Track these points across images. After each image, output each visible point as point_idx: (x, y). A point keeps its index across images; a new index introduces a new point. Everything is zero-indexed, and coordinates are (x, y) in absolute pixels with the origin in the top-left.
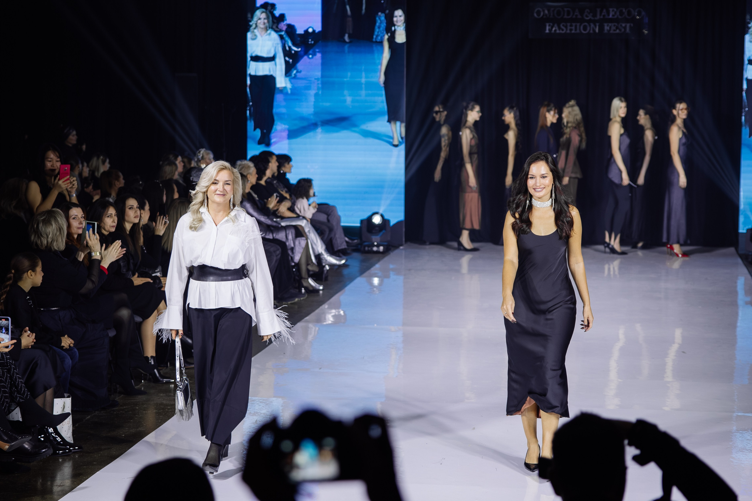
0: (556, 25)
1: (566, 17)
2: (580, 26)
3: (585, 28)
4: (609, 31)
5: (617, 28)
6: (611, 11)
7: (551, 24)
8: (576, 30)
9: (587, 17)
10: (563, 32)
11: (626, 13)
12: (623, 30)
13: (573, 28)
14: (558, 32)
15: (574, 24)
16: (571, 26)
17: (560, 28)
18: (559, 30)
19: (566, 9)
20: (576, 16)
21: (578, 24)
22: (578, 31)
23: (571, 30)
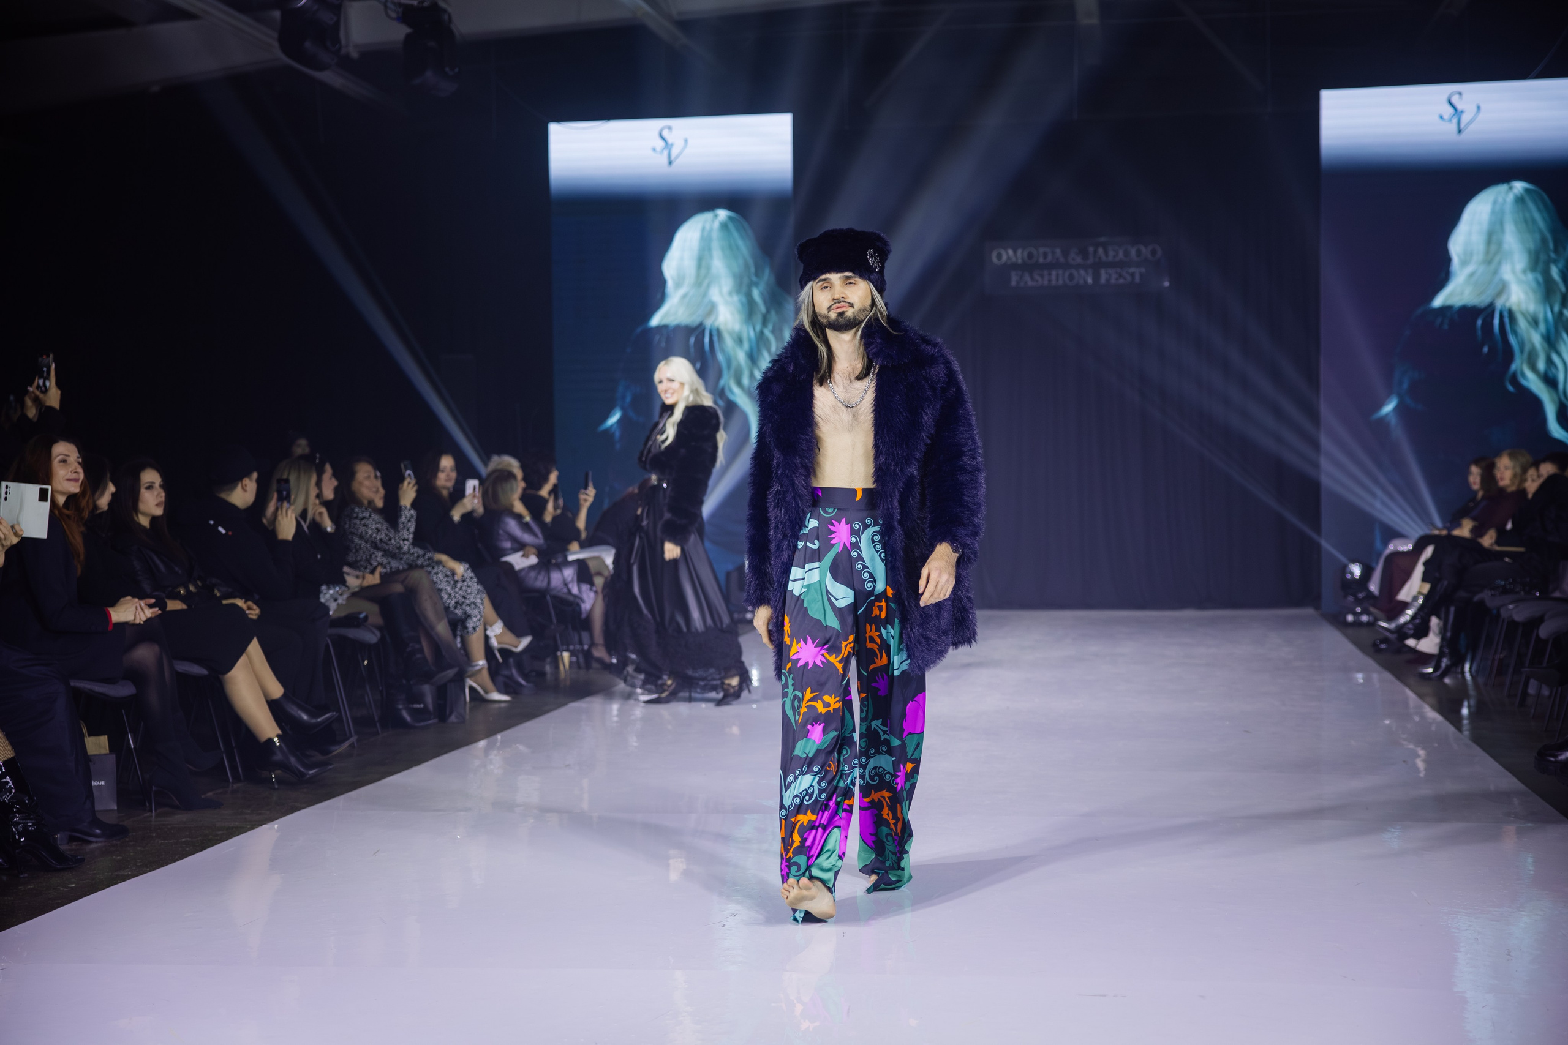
0: (1027, 275)
1: (1041, 260)
2: (1064, 274)
3: (1071, 277)
4: (1108, 280)
5: (1121, 276)
6: (1110, 251)
7: (1019, 272)
8: (1057, 279)
9: (1074, 260)
10: (1039, 284)
11: (1133, 253)
12: (1129, 278)
13: (1054, 277)
14: (1030, 283)
15: (1054, 273)
16: (1050, 274)
17: (1032, 279)
18: (1032, 283)
19: (1041, 250)
20: (1058, 259)
21: (1060, 272)
22: (1061, 282)
23: (1050, 281)
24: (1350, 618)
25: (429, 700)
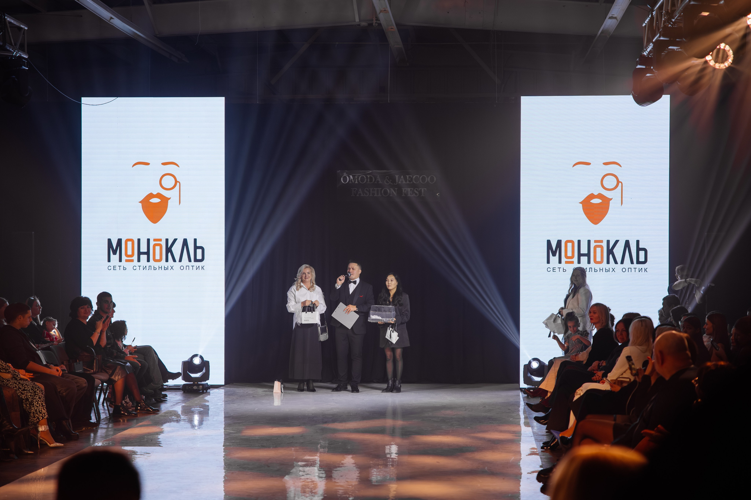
0: (360, 190)
1: (369, 182)
2: (381, 190)
3: (385, 192)
4: (406, 195)
5: (413, 192)
6: (408, 178)
7: (356, 189)
8: (378, 194)
9: (388, 183)
10: (367, 196)
11: (420, 180)
12: (418, 194)
13: (375, 192)
14: (362, 195)
15: (376, 189)
16: (373, 190)
17: (364, 192)
18: (363, 195)
19: (369, 176)
20: (378, 181)
21: (379, 189)
22: (380, 195)
23: (373, 194)
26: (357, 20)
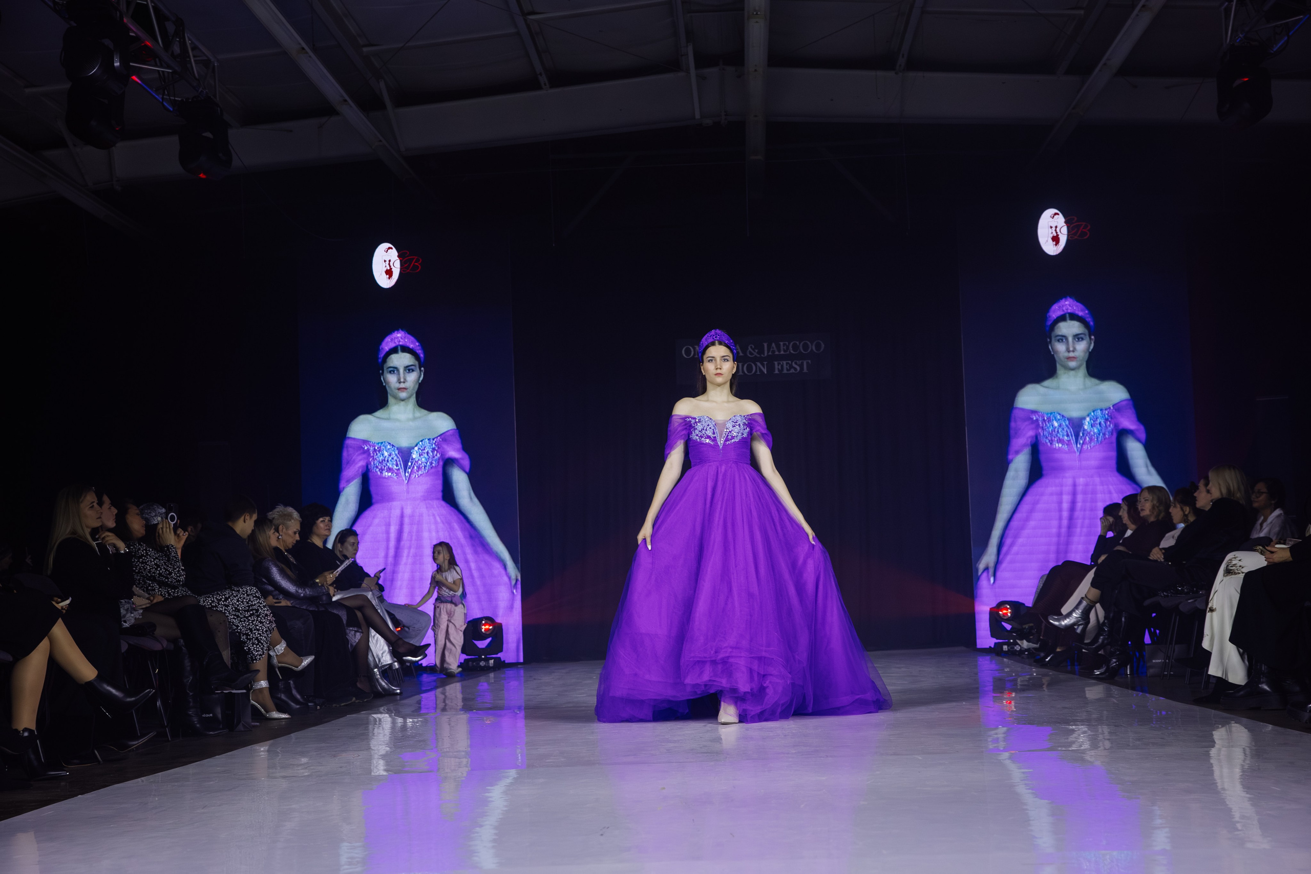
24: (1005, 648)
25: (218, 711)
26: (698, 116)
